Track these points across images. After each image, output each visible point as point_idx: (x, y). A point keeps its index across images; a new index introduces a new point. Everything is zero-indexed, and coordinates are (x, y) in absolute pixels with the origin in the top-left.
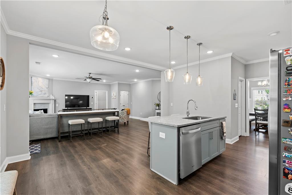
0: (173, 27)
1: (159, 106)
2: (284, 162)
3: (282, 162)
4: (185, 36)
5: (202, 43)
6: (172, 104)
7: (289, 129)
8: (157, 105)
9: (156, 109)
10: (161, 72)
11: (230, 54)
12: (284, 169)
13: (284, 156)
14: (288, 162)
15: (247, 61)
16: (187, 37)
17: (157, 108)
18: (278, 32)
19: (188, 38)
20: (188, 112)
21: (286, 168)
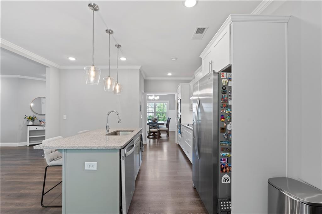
0: (97, 7)
1: (33, 121)
2: (221, 160)
3: (220, 160)
4: (106, 29)
5: (120, 46)
6: (65, 117)
7: (224, 134)
8: (30, 118)
9: (27, 126)
10: (47, 68)
11: (139, 67)
12: (221, 166)
13: (221, 155)
14: (223, 159)
15: (146, 77)
16: (109, 32)
17: (31, 123)
18: (176, 59)
19: (111, 34)
20: (108, 126)
21: (222, 164)
